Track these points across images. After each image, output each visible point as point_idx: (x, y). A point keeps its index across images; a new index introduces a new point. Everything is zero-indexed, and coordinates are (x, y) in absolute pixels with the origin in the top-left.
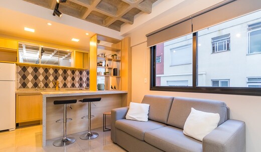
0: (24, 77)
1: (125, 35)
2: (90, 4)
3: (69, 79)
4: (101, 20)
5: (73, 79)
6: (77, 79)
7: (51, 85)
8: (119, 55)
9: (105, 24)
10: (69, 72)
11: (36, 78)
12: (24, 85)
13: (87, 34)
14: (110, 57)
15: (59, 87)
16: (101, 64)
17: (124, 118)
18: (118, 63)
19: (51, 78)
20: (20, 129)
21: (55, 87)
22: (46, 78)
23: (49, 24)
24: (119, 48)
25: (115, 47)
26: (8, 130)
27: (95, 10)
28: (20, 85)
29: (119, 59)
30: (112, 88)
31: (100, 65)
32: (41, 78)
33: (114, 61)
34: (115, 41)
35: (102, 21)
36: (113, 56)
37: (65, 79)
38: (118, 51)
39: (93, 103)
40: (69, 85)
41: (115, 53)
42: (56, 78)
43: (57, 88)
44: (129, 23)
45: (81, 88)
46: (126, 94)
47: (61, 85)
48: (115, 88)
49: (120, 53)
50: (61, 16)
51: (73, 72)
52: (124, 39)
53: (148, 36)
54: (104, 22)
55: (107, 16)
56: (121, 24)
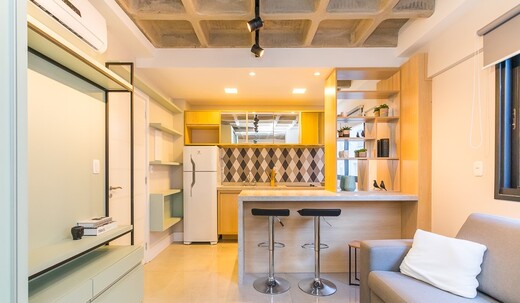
0: (229, 165)
1: (410, 52)
2: (313, 9)
3: (292, 165)
4: (345, 34)
5: (299, 165)
6: (306, 165)
7: (264, 177)
8: (393, 106)
9: (355, 42)
10: (292, 153)
11: (243, 165)
12: (229, 177)
13: (317, 74)
14: (372, 114)
15: (276, 181)
16: (346, 132)
17: (396, 269)
18: (392, 125)
19: (264, 165)
20: (223, 245)
21: (269, 180)
22: (257, 165)
23: (252, 74)
24: (396, 89)
25: (386, 88)
26: (209, 243)
27: (326, 18)
28: (225, 177)
29: (396, 115)
30: (375, 185)
31: (344, 136)
32: (250, 165)
33: (380, 121)
34: (384, 74)
35: (349, 36)
36: (377, 110)
37: (285, 165)
38: (391, 96)
39: (324, 220)
40: (292, 177)
41: (386, 102)
42: (271, 165)
43: (273, 181)
44: (420, 16)
45: (313, 183)
46: (413, 203)
47: (279, 177)
48: (383, 186)
49: (397, 99)
50: (262, 53)
51: (299, 152)
52: (409, 61)
53: (486, 33)
54: (352, 37)
55: (359, 21)
56: (399, 28)
